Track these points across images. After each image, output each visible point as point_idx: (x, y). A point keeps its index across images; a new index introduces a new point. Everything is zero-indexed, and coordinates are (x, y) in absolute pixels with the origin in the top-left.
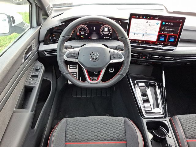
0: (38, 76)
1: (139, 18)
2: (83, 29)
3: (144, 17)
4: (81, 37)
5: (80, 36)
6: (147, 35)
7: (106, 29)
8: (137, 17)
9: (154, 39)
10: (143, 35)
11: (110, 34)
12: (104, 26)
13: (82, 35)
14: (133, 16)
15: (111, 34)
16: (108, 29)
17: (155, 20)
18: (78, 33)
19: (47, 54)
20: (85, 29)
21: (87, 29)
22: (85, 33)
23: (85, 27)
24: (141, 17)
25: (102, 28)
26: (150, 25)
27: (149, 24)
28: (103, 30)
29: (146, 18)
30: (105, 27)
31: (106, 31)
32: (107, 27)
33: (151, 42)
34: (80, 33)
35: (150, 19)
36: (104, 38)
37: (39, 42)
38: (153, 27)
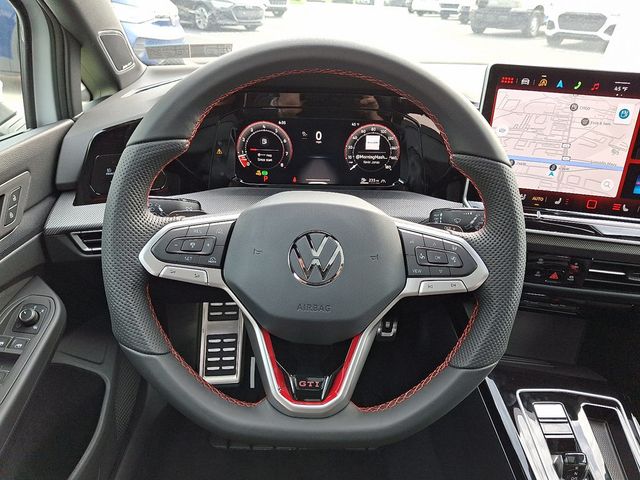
0: (17, 357)
1: (534, 87)
2: (265, 141)
3: (560, 84)
4: (259, 173)
5: (252, 169)
6: (571, 168)
7: (373, 143)
8: (525, 81)
9: (608, 186)
10: (553, 168)
11: (391, 163)
12: (362, 130)
13: (263, 166)
14: (503, 77)
15: (396, 166)
16: (383, 142)
17: (612, 94)
18: (242, 157)
19: (88, 249)
20: (274, 141)
21: (287, 140)
22: (277, 157)
23: (278, 129)
24: (544, 83)
25: (354, 137)
26: (585, 122)
27: (580, 114)
28: (360, 145)
29: (568, 89)
30: (369, 132)
31: (372, 152)
32: (378, 132)
33: (592, 204)
34: (252, 156)
35: (586, 90)
36: (363, 181)
37: (56, 192)
38: (603, 129)
